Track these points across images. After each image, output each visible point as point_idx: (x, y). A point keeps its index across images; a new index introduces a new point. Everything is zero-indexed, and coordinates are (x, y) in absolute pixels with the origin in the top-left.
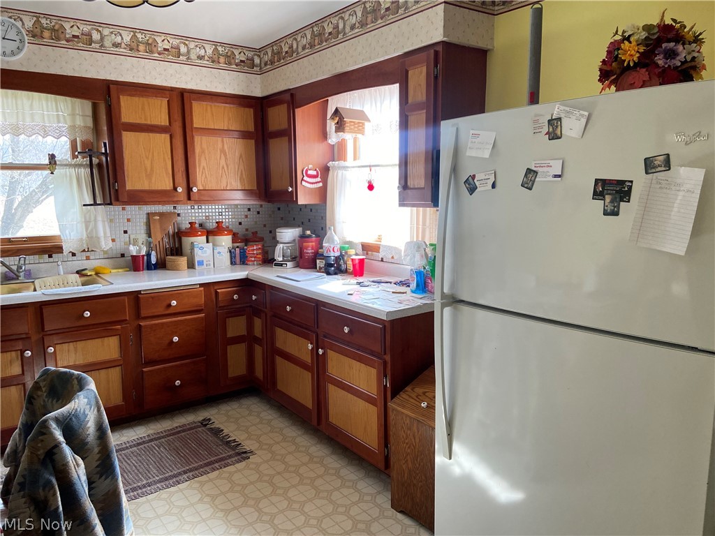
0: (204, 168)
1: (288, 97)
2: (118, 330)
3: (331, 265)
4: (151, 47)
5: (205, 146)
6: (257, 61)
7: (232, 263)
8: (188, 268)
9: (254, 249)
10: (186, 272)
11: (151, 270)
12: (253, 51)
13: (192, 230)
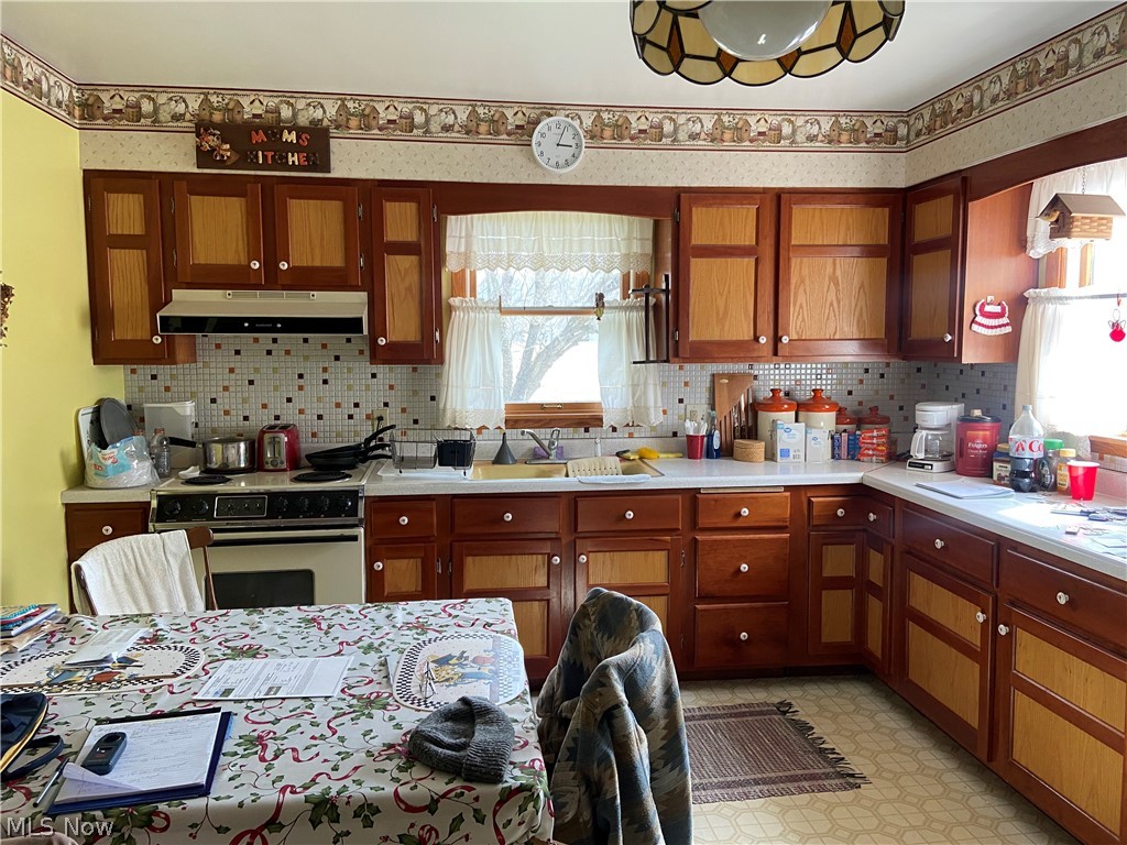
0: (801, 307)
1: (957, 182)
2: (665, 541)
3: (1026, 475)
4: (740, 132)
5: (805, 272)
6: (902, 130)
7: (833, 457)
8: (766, 459)
9: (874, 436)
10: (761, 465)
11: (712, 458)
12: (897, 116)
13: (776, 401)
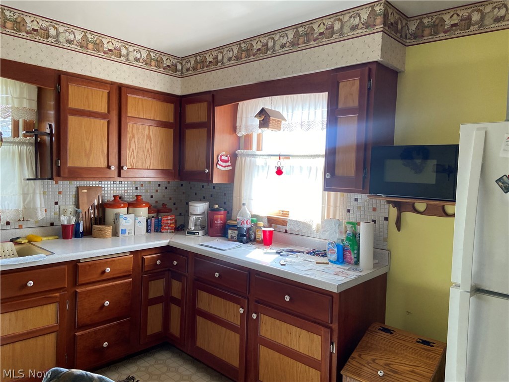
0: (133, 151)
1: (209, 97)
2: (56, 297)
3: (244, 235)
4: (98, 46)
5: (135, 132)
6: (179, 67)
7: (147, 231)
8: (112, 235)
9: (168, 219)
10: (110, 240)
11: (79, 238)
12: (177, 59)
13: (118, 201)
